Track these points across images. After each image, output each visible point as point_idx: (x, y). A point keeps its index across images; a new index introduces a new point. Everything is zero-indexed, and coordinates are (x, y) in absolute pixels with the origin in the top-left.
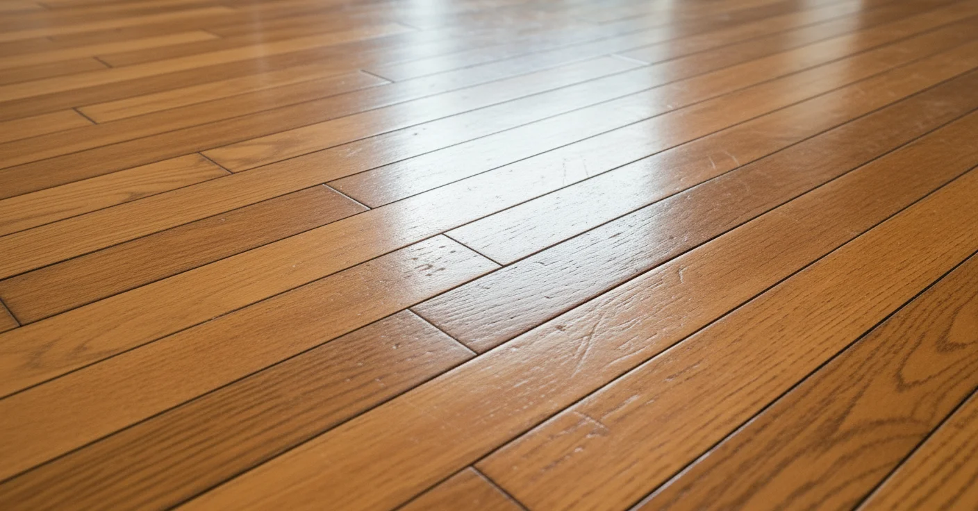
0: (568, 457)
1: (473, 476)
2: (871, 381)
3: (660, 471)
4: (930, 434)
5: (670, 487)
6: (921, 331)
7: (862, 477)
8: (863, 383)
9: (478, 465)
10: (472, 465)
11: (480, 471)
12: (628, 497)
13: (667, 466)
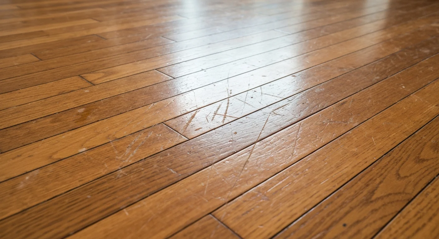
0: (252, 210)
1: (211, 218)
2: (386, 176)
3: (292, 216)
4: (412, 199)
5: (296, 224)
6: (408, 154)
7: (381, 218)
8: (382, 177)
9: (213, 213)
10: (210, 213)
11: (214, 216)
12: (278, 227)
13: (295, 214)
